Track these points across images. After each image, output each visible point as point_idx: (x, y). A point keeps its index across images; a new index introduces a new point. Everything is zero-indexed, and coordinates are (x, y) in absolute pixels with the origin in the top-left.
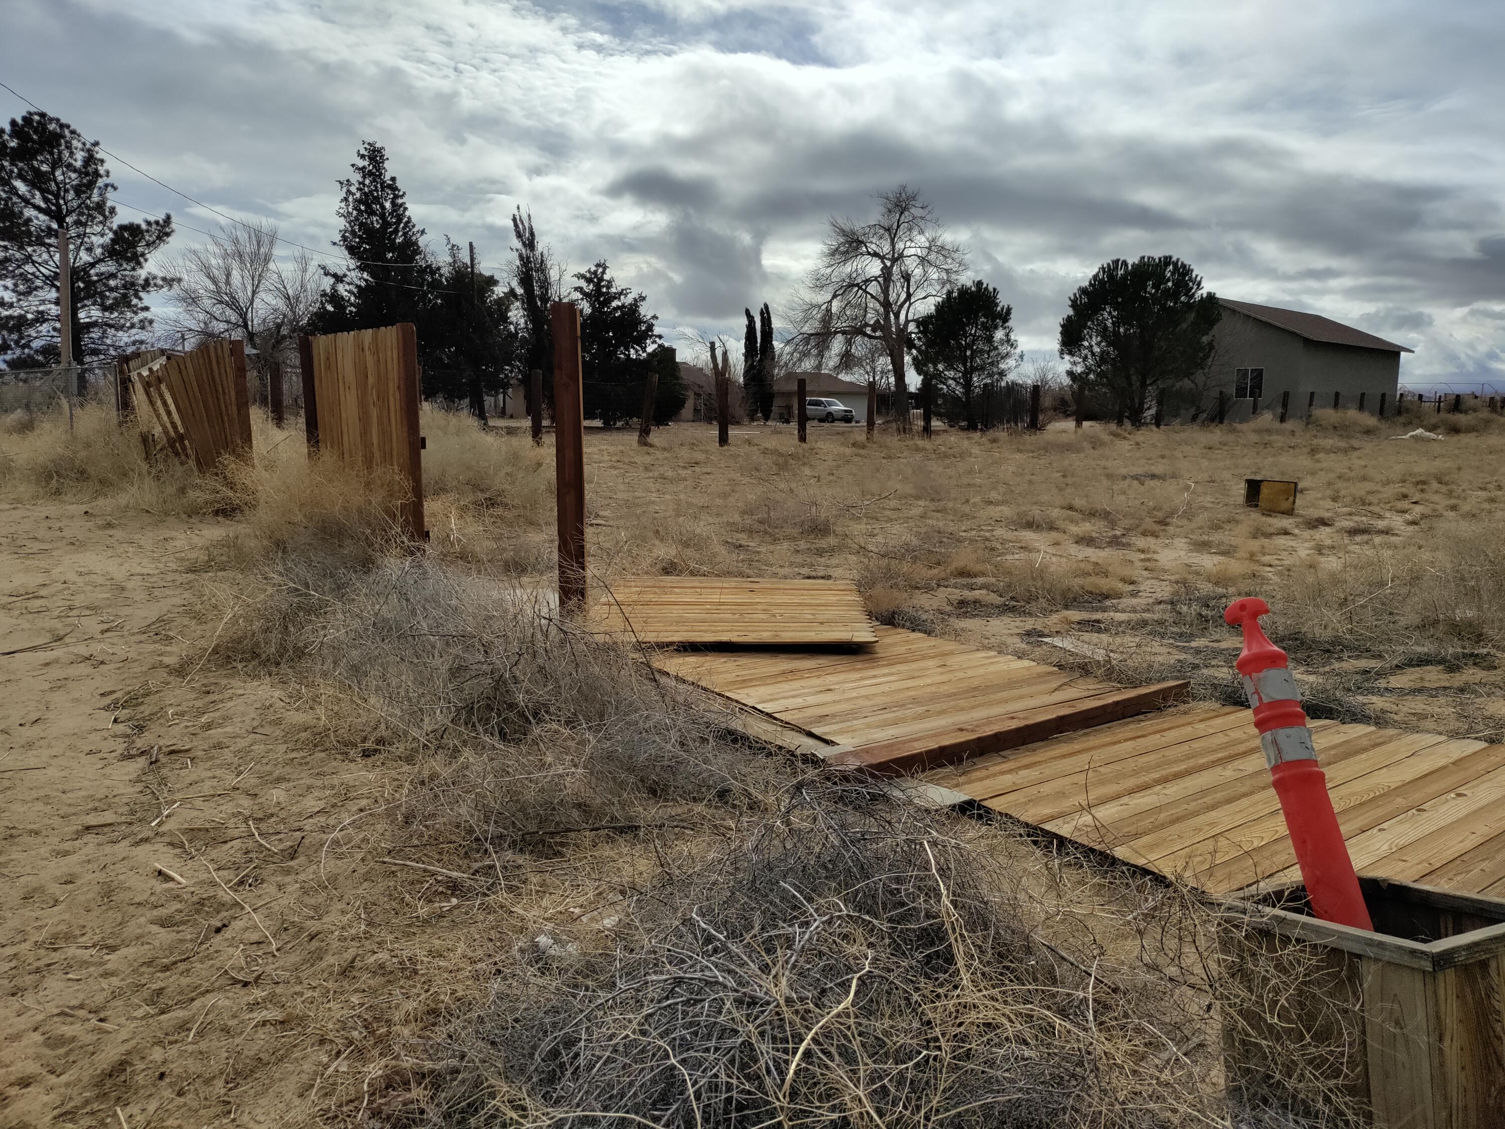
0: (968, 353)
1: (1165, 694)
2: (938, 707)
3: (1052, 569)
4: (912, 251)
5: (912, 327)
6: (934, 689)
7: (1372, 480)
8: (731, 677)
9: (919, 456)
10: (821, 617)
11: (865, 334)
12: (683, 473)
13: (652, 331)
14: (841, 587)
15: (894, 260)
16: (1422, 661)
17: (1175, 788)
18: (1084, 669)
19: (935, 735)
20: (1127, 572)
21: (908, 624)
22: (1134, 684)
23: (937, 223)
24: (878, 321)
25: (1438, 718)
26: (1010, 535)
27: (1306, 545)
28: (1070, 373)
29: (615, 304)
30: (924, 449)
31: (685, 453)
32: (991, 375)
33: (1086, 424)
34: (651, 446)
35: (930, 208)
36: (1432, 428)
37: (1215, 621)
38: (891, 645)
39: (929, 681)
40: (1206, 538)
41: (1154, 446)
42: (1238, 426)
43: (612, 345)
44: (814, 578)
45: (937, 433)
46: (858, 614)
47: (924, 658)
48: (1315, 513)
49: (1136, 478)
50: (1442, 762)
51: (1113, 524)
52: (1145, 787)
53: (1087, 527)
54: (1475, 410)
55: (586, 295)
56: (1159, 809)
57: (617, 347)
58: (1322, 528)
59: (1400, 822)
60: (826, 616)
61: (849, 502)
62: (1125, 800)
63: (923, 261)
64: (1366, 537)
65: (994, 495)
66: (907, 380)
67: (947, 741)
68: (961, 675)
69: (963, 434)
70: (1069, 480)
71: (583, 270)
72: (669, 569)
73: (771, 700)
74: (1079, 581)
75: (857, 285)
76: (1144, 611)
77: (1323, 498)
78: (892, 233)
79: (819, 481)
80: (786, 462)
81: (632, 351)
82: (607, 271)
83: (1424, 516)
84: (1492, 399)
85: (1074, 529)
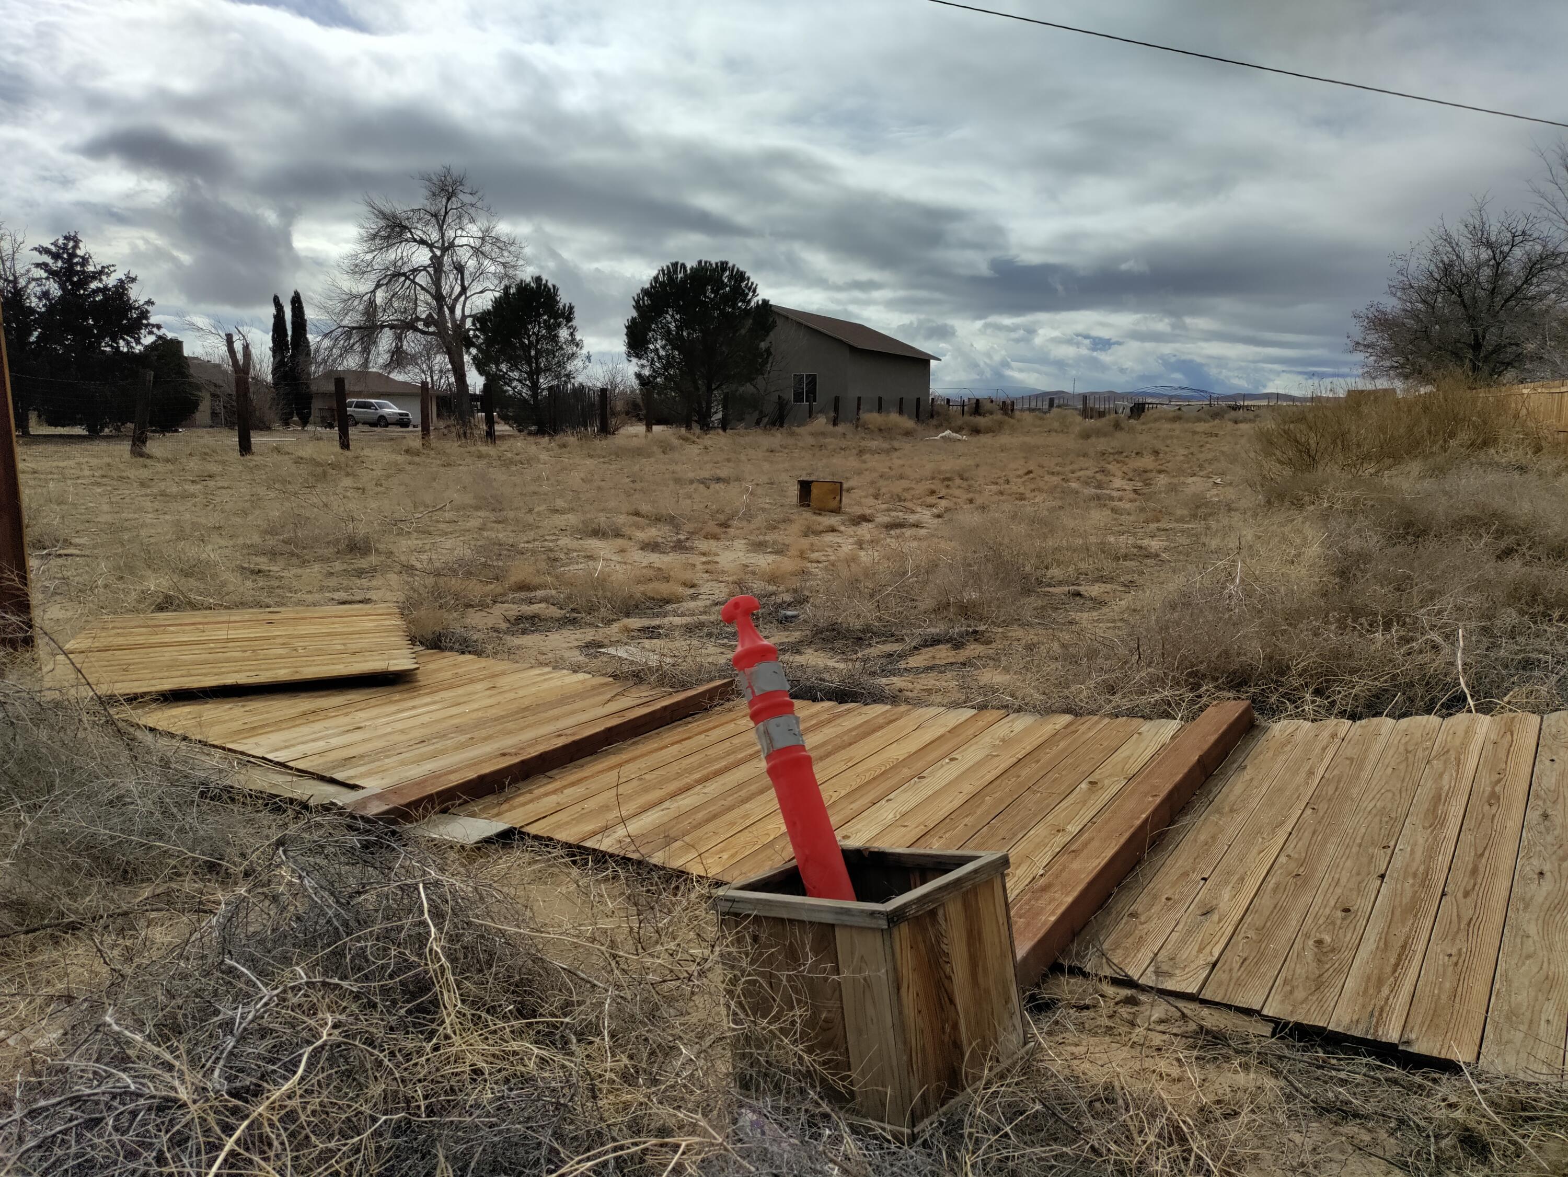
0: (533, 353)
1: (711, 694)
2: (484, 733)
3: (613, 578)
4: (464, 241)
5: (469, 323)
6: (480, 714)
7: (908, 478)
8: (236, 726)
9: (481, 464)
10: (354, 646)
11: (416, 329)
12: (191, 488)
13: (147, 318)
14: (380, 612)
15: (444, 250)
16: (935, 641)
17: (713, 787)
18: (637, 677)
19: (475, 764)
20: (688, 576)
21: (457, 646)
22: (684, 686)
23: (491, 212)
24: (430, 315)
25: (946, 691)
26: (575, 544)
27: (851, 540)
28: (638, 376)
29: (94, 285)
30: (488, 456)
31: (194, 464)
32: (558, 377)
33: (655, 428)
34: (149, 457)
35: (479, 194)
36: (958, 430)
37: (764, 618)
38: (435, 671)
39: (476, 706)
40: (761, 538)
41: (721, 449)
42: (795, 429)
43: (94, 336)
44: (351, 602)
45: (503, 437)
46: (398, 639)
47: (472, 681)
48: (858, 511)
49: (702, 482)
50: (941, 731)
51: (677, 528)
52: (688, 788)
53: (652, 533)
54: (991, 413)
55: (52, 273)
56: (696, 809)
57: (100, 338)
58: (865, 524)
59: (905, 791)
60: (360, 645)
61: (397, 516)
62: (667, 804)
63: (477, 252)
64: (898, 531)
65: (560, 503)
66: (469, 381)
67: (486, 769)
68: (512, 695)
69: (531, 439)
70: (638, 486)
71: (47, 243)
72: (165, 604)
73: (286, 747)
74: (641, 588)
75: (404, 274)
76: (701, 613)
77: (866, 497)
78: (440, 220)
79: (363, 493)
80: (325, 474)
81: (122, 343)
82: (81, 245)
83: (947, 510)
84: (1004, 403)
85: (641, 535)
